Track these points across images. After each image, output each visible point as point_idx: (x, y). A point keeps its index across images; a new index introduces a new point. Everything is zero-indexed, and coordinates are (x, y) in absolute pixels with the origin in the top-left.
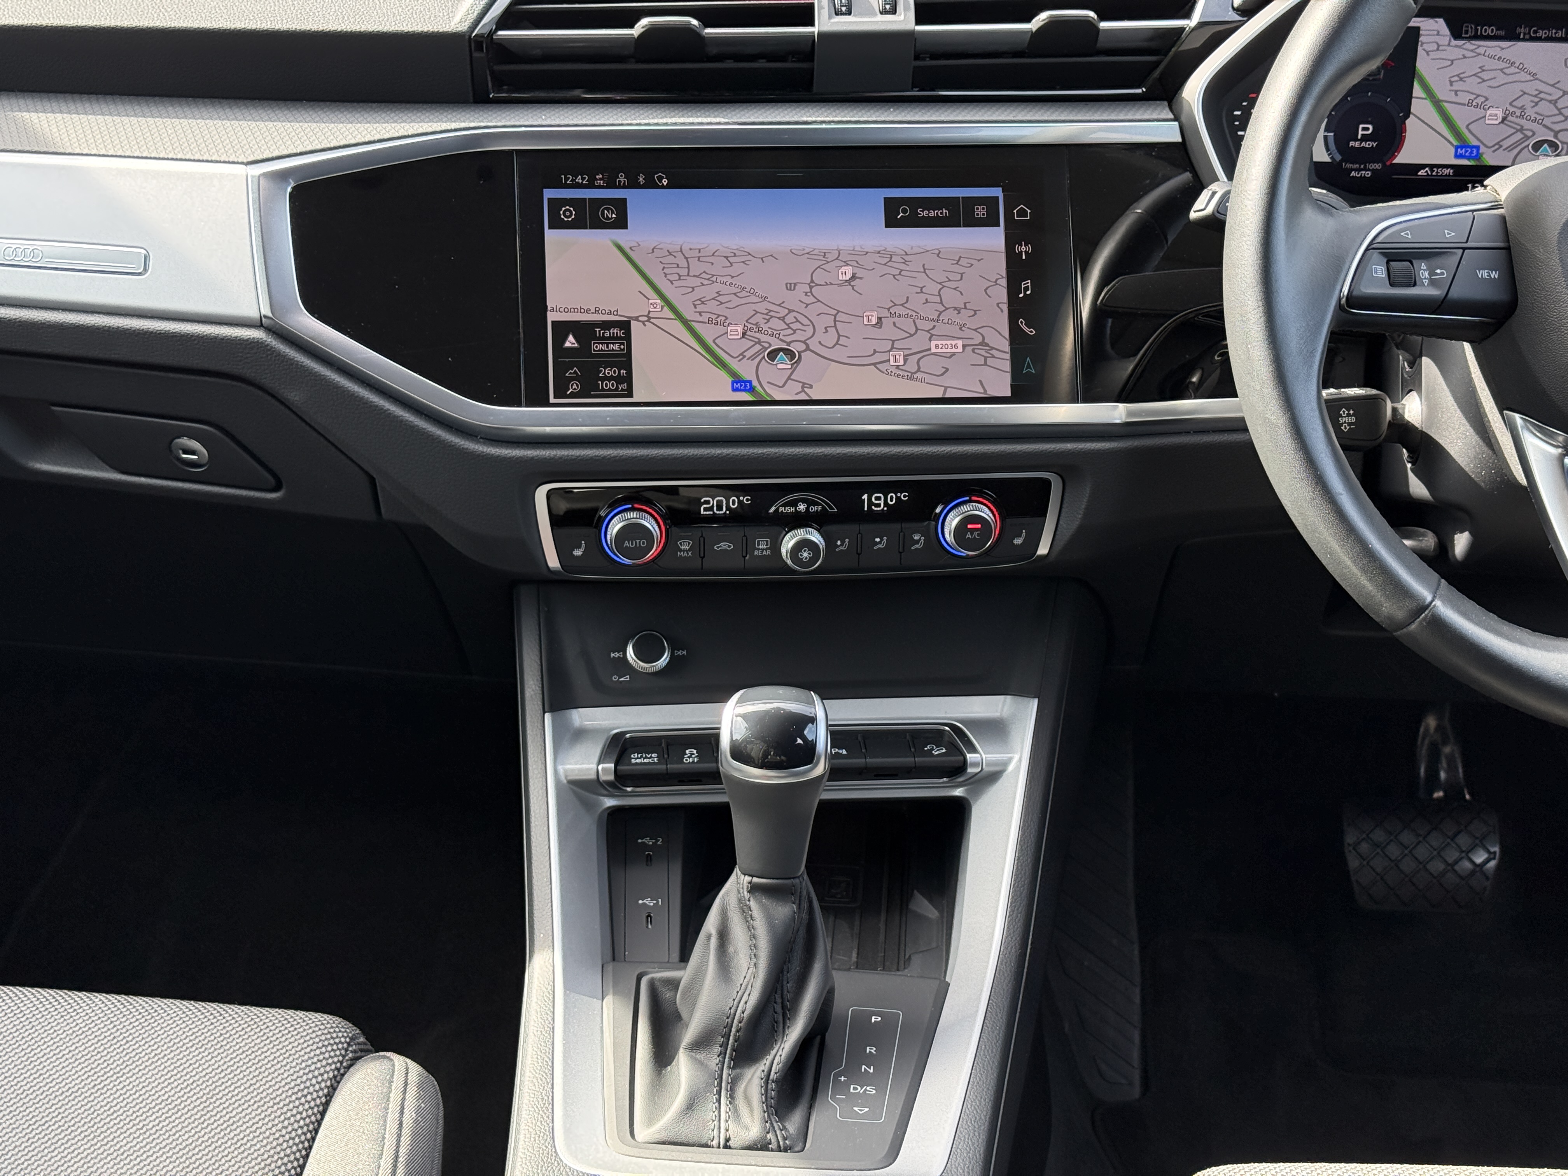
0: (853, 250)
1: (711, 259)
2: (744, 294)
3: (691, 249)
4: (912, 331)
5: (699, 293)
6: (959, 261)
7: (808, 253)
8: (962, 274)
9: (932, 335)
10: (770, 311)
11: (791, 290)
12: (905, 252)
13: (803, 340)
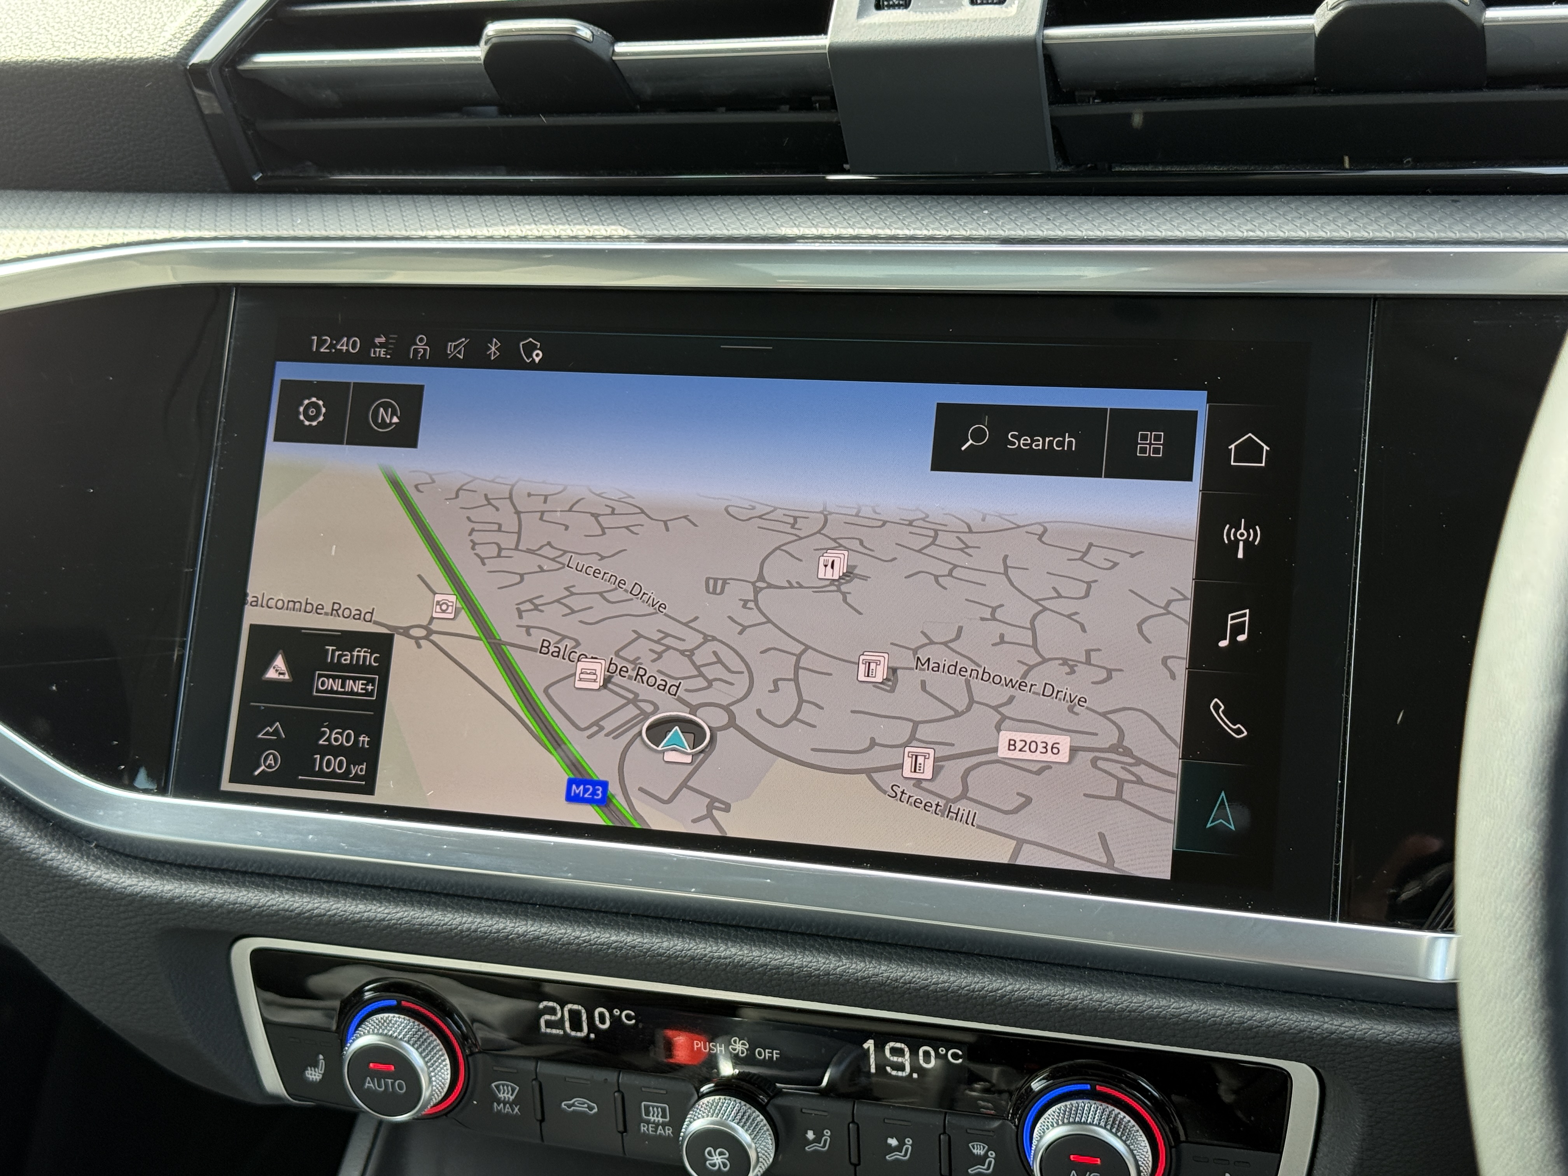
0: (857, 515)
1: (567, 519)
2: (620, 595)
3: (529, 495)
4: (961, 707)
5: (532, 587)
6: (1085, 554)
7: (760, 517)
8: (1089, 584)
9: (1004, 718)
10: (667, 635)
11: (714, 592)
12: (969, 527)
13: (725, 703)
